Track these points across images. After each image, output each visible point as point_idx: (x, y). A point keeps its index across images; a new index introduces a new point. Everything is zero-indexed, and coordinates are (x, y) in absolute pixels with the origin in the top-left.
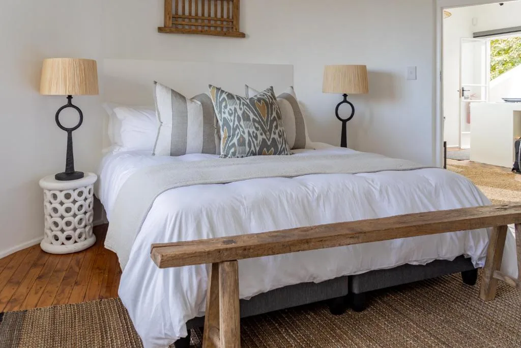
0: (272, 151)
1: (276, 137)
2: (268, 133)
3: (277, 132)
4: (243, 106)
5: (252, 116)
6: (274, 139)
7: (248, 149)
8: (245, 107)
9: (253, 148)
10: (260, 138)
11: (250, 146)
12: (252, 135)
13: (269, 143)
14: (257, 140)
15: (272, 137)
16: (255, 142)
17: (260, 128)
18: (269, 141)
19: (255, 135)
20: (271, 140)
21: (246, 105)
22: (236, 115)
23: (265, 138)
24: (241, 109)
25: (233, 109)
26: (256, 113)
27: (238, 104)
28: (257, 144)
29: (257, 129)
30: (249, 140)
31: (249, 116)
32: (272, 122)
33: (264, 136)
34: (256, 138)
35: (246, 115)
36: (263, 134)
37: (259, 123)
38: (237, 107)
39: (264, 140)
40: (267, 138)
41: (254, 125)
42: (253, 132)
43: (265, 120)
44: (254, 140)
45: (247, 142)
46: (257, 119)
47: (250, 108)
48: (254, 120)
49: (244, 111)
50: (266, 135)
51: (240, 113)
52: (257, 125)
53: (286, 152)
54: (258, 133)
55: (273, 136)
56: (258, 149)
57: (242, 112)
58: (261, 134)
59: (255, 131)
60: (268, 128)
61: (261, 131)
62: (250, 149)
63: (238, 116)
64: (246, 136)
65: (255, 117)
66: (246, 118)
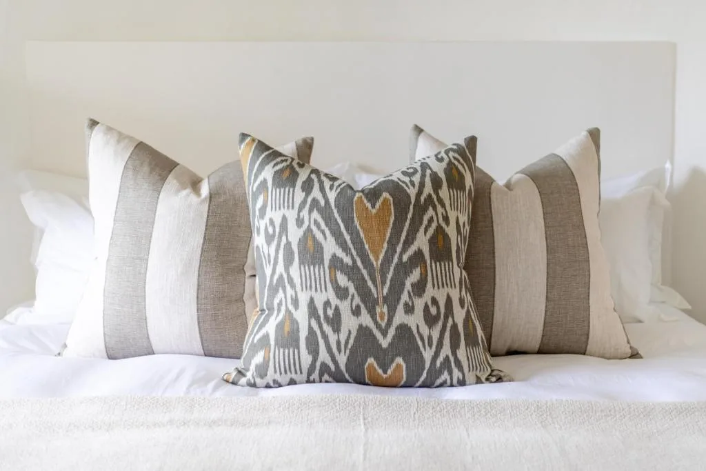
0: (399, 366)
1: (416, 321)
2: (382, 309)
3: (419, 304)
4: (310, 211)
5: (330, 248)
6: (404, 330)
7: (306, 359)
8: (315, 215)
9: (324, 356)
10: (350, 323)
11: (314, 350)
12: (321, 312)
13: (385, 343)
14: (337, 330)
15: (397, 321)
16: (333, 338)
17: (352, 290)
18: (385, 333)
19: (330, 312)
20: (392, 332)
21: (320, 211)
22: (284, 239)
23: (371, 325)
24: (299, 222)
25: (278, 222)
26: (347, 237)
27: (297, 206)
28: (338, 343)
29: (341, 293)
30: (310, 328)
31: (319, 248)
32: (404, 269)
33: (366, 320)
34: (335, 322)
35: (310, 243)
36: (364, 311)
37: (352, 272)
38: (292, 215)
39: (363, 331)
40: (378, 326)
41: (334, 282)
42: (327, 304)
43: (377, 264)
44: (327, 329)
45: (303, 334)
46: (347, 260)
47: (329, 219)
48: (336, 263)
49: (309, 230)
50: (373, 316)
51: (295, 234)
52: (343, 280)
53: (457, 374)
54: (345, 307)
55: (400, 317)
56: (342, 359)
57: (301, 232)
58: (356, 312)
59: (335, 301)
60: (385, 291)
61: (357, 300)
62: (314, 360)
63: (288, 244)
64: (302, 315)
65: (340, 253)
66: (311, 253)
